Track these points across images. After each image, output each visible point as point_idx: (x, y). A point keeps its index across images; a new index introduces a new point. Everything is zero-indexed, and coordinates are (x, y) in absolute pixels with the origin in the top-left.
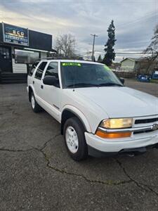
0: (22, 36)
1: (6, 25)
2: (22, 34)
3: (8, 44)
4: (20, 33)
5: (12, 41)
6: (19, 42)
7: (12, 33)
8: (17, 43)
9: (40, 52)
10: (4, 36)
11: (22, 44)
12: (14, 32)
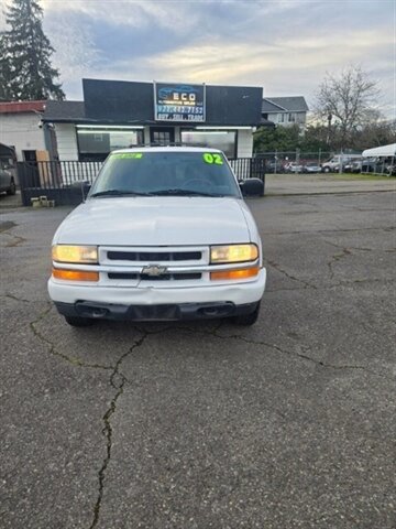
0: (190, 103)
1: (159, 86)
2: (192, 97)
3: (162, 122)
4: (187, 97)
5: (171, 115)
6: (185, 116)
7: (171, 98)
8: (182, 120)
9: (237, 131)
10: (157, 108)
11: (192, 119)
12: (176, 96)
